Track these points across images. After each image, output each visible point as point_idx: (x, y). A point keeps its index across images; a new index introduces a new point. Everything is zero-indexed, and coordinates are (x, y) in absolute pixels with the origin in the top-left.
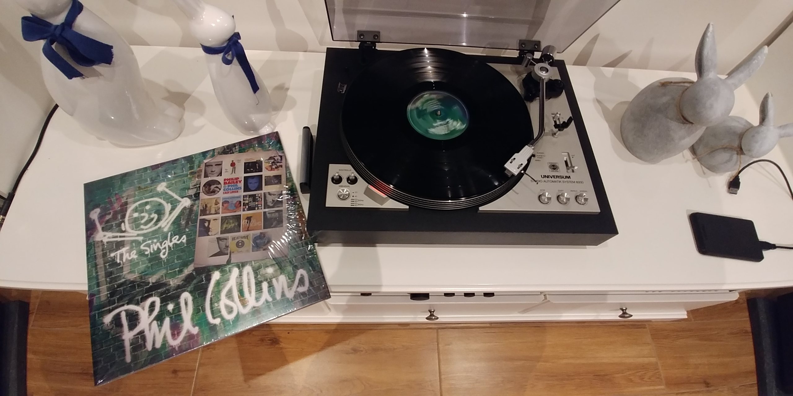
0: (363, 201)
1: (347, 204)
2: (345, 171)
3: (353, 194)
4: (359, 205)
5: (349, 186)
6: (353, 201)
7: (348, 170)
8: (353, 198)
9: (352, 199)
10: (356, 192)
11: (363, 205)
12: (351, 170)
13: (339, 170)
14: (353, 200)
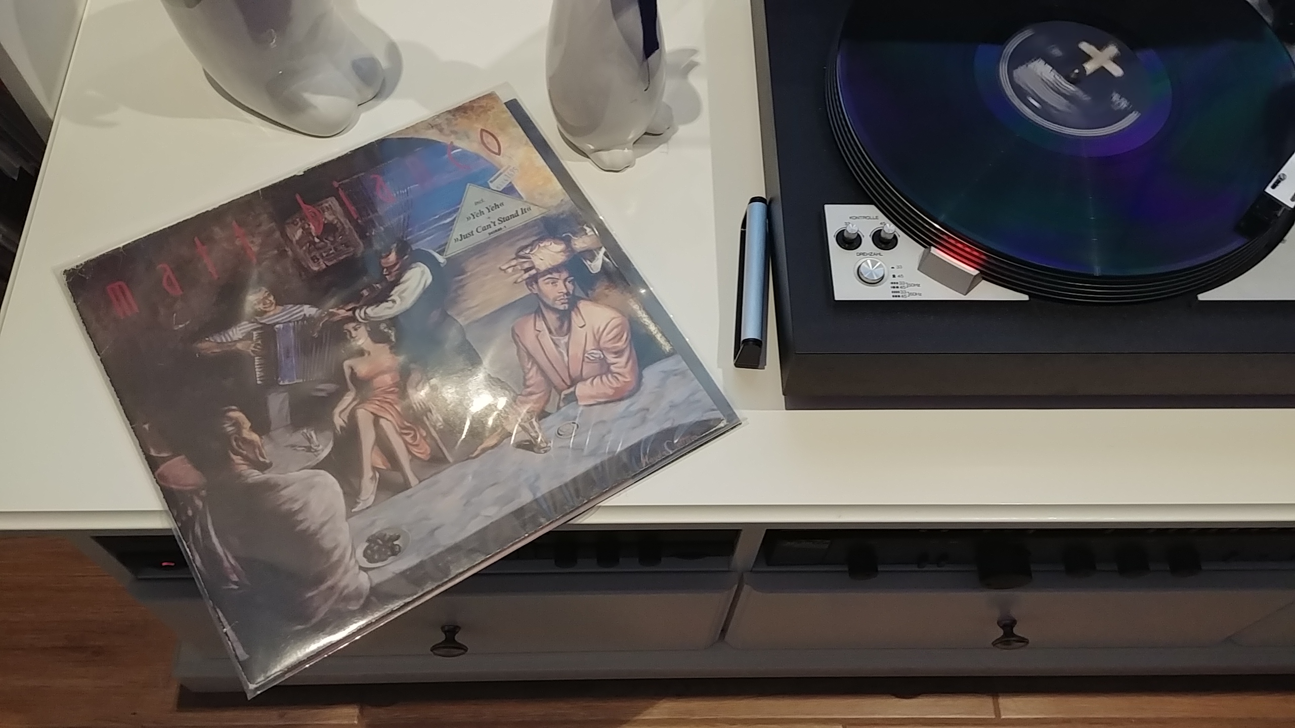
0: (919, 285)
1: (882, 293)
2: (865, 220)
3: (894, 272)
4: (910, 294)
5: (880, 254)
6: (894, 285)
7: (870, 218)
8: (894, 280)
9: (892, 283)
10: (898, 267)
11: (920, 295)
12: (877, 218)
13: (850, 218)
14: (896, 285)
